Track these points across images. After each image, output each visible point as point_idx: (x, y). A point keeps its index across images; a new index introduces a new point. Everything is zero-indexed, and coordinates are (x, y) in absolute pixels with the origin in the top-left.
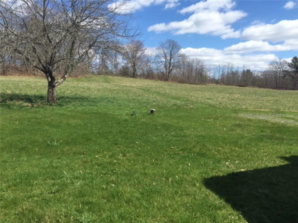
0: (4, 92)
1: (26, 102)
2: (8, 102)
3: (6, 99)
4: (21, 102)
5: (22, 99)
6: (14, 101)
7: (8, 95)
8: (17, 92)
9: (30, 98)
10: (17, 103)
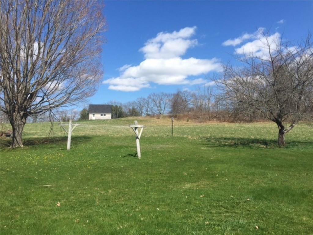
0: (249, 137)
1: (263, 145)
2: (251, 144)
3: (250, 142)
4: (259, 144)
5: (260, 143)
6: (255, 144)
7: (251, 139)
8: (258, 137)
9: (267, 142)
10: (257, 145)
